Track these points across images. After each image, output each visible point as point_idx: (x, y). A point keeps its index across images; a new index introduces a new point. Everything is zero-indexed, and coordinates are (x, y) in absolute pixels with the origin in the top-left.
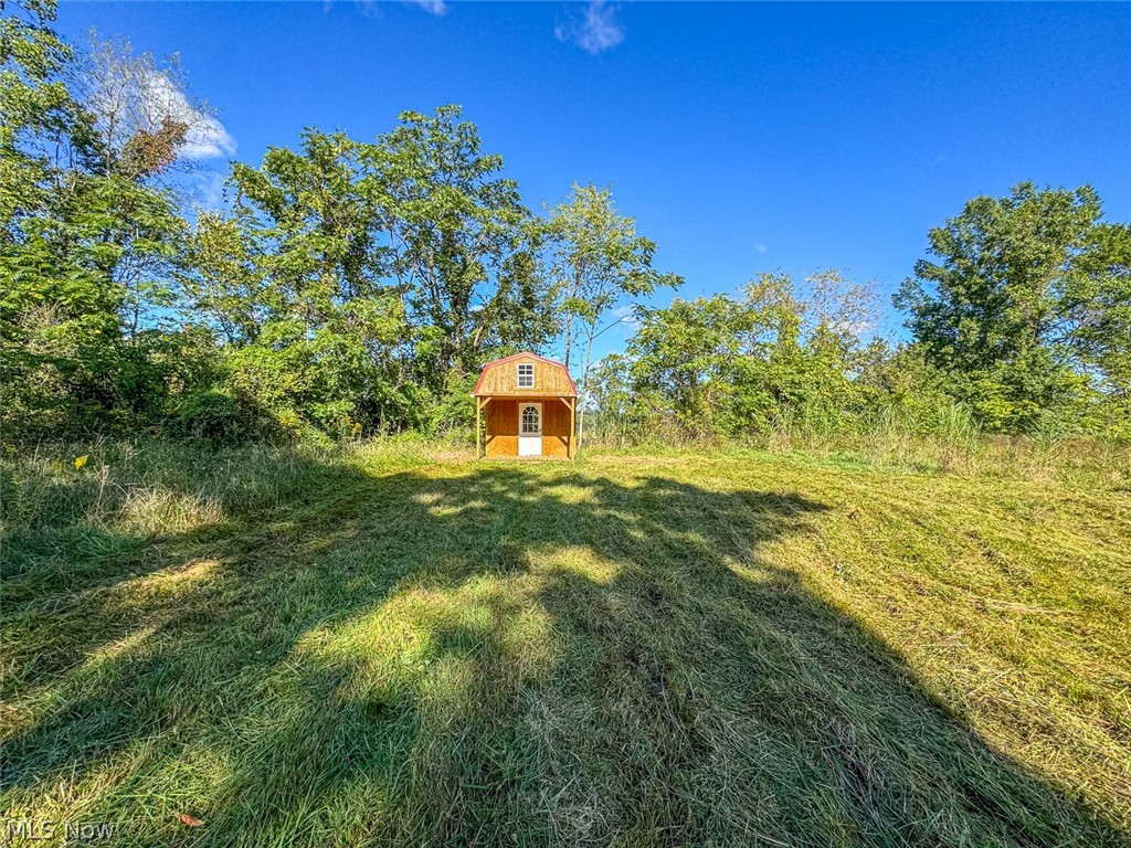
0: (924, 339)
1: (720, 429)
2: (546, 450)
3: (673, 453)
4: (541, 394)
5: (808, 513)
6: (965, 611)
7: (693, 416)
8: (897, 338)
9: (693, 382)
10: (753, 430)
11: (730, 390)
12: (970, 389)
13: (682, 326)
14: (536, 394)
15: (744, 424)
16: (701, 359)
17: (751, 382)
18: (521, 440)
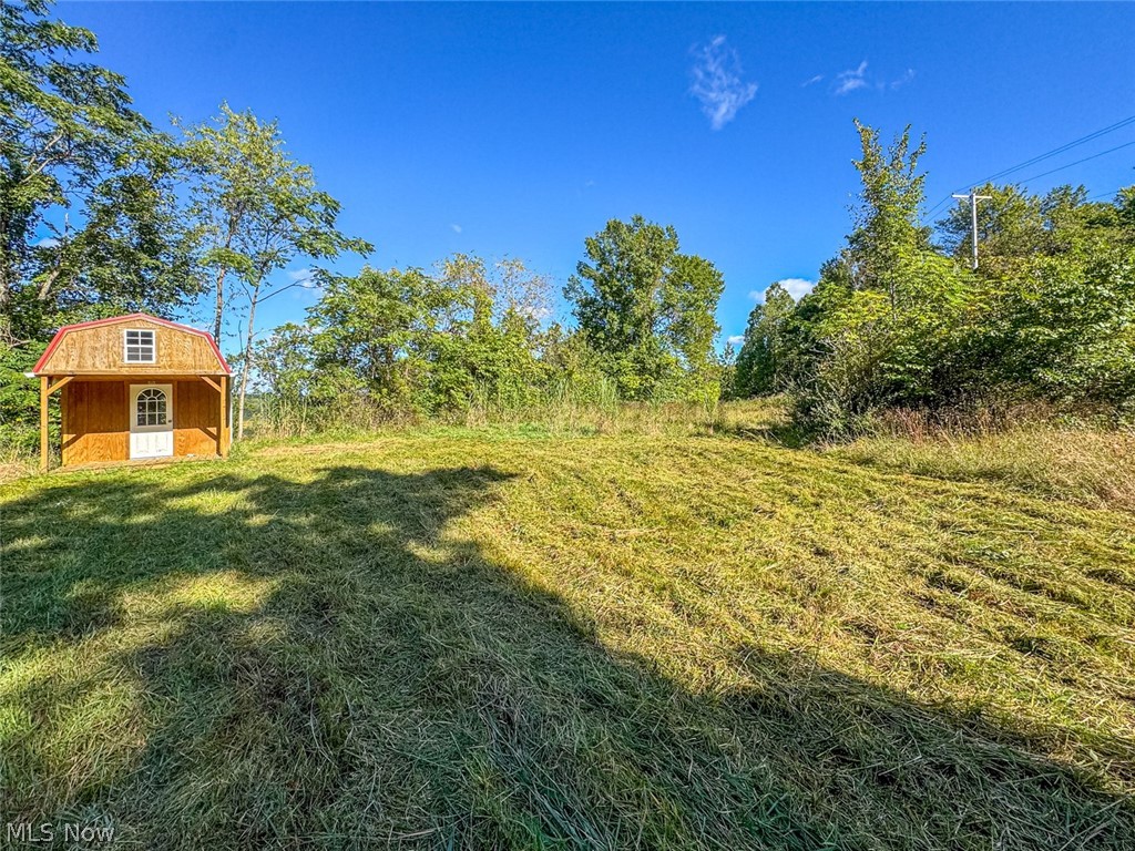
0: (586, 326)
1: (419, 408)
2: (181, 448)
3: (367, 437)
4: (169, 372)
5: (495, 483)
6: (603, 544)
7: (389, 394)
8: (566, 323)
9: (389, 357)
10: (452, 407)
11: (429, 367)
12: (616, 367)
13: (374, 297)
14: (161, 372)
15: (443, 402)
16: (395, 334)
17: (449, 359)
18: (133, 436)
